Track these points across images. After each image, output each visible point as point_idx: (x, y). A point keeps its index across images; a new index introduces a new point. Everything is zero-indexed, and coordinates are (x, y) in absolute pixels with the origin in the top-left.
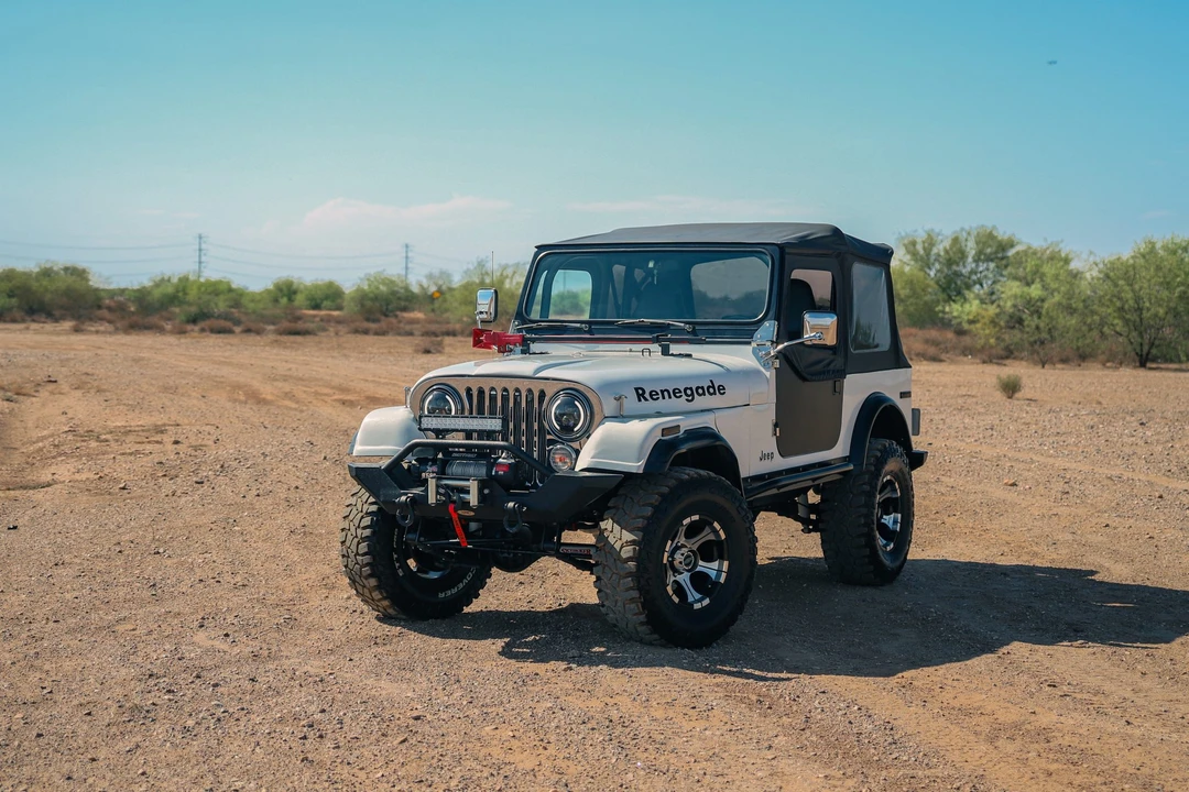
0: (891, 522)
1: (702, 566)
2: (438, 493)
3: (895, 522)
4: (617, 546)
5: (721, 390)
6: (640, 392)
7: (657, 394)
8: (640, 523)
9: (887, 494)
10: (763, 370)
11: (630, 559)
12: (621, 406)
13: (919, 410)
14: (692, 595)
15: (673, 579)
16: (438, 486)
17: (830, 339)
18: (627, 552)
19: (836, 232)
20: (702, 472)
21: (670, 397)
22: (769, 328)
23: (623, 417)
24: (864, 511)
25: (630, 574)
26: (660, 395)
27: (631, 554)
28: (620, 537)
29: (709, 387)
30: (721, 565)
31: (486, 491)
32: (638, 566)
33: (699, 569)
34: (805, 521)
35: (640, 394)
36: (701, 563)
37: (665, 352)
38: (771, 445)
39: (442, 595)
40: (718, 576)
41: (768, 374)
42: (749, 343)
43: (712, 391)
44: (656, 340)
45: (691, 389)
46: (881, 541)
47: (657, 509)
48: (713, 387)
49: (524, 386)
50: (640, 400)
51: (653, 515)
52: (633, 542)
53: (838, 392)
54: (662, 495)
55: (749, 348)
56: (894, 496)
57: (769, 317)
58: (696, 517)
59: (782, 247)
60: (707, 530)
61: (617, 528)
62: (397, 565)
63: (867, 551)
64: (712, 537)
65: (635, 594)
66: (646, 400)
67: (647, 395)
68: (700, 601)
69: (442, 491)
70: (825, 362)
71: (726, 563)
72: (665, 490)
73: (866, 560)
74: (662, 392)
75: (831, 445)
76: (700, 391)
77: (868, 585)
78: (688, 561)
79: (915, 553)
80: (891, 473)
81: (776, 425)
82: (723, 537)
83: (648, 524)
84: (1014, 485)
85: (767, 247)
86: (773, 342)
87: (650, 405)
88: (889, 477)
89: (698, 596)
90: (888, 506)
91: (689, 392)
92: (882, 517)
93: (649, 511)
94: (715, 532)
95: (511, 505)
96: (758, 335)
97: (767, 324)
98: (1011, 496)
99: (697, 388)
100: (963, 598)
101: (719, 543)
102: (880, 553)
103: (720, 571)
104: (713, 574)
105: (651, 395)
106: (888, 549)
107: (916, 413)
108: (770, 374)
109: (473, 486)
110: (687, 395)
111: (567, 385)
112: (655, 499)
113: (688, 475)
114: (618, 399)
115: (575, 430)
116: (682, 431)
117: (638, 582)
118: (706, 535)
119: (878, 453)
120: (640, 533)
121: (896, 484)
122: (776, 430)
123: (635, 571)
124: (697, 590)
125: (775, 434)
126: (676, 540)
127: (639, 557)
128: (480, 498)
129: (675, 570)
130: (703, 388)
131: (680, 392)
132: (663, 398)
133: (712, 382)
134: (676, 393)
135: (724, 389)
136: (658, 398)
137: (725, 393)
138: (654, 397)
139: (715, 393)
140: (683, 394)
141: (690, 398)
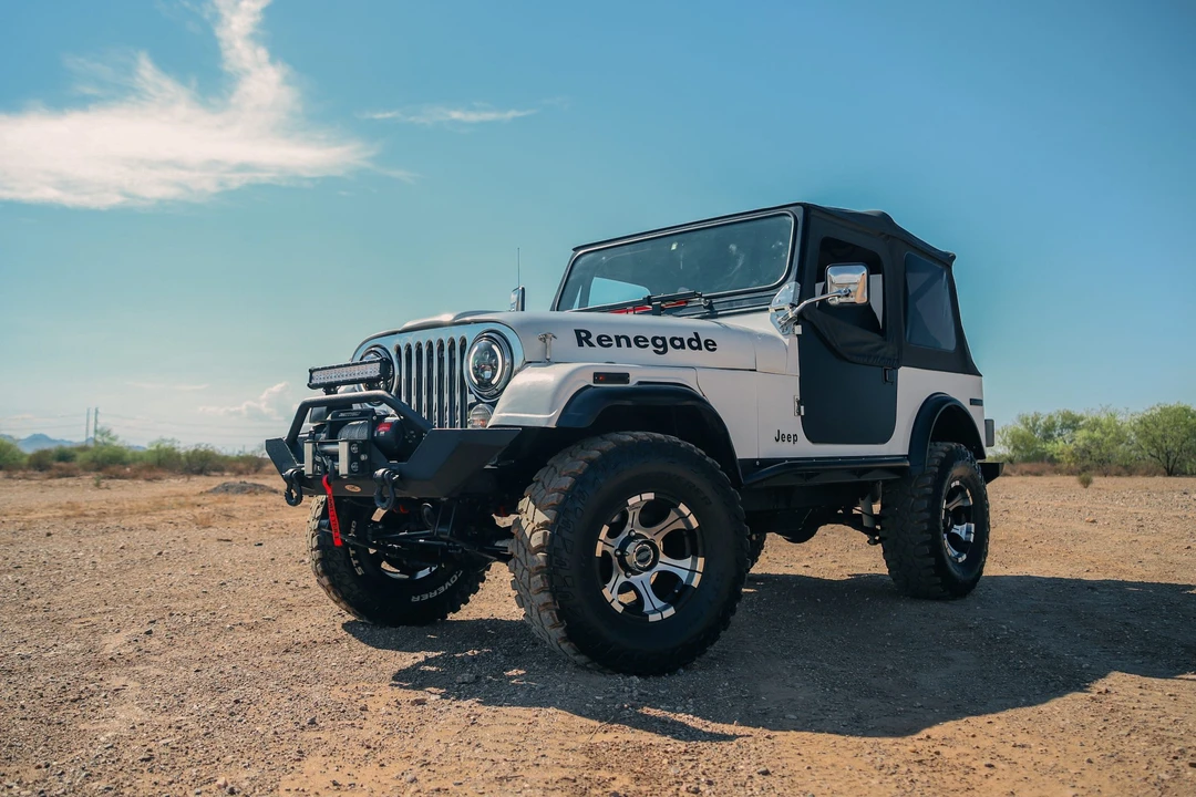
0: (964, 532)
1: (665, 563)
2: (314, 462)
3: (968, 532)
4: (528, 533)
5: (710, 345)
6: (583, 335)
7: (610, 339)
8: (554, 498)
9: (957, 503)
10: (781, 337)
11: (539, 549)
12: (547, 347)
13: (993, 421)
14: (652, 602)
15: (622, 579)
16: (314, 454)
17: (860, 298)
18: (536, 540)
19: (884, 216)
20: (657, 435)
21: (629, 345)
23: (548, 360)
24: (928, 515)
25: (539, 569)
26: (614, 342)
27: (540, 542)
28: (531, 518)
29: (690, 341)
31: (363, 457)
32: (549, 559)
33: (660, 567)
34: (870, 532)
35: (583, 337)
36: (663, 558)
38: (795, 426)
39: (414, 599)
40: (691, 578)
41: (787, 341)
42: (766, 310)
43: (695, 344)
45: (663, 339)
46: (952, 552)
47: (580, 480)
48: (698, 340)
49: (446, 335)
50: (581, 345)
51: (573, 486)
52: (545, 525)
53: (889, 381)
54: (591, 462)
55: (766, 315)
56: (966, 504)
57: (790, 278)
58: (649, 496)
59: (807, 208)
60: (673, 516)
61: (532, 506)
62: (355, 562)
63: (932, 561)
64: (681, 525)
65: (545, 597)
66: (591, 345)
67: (593, 340)
68: (660, 611)
69: (318, 459)
71: (701, 561)
72: (595, 454)
73: (933, 571)
74: (618, 338)
75: (884, 436)
76: (677, 343)
77: (938, 599)
78: (644, 555)
80: (960, 478)
81: (800, 403)
82: (695, 524)
83: (566, 499)
85: (791, 208)
86: (793, 303)
87: (597, 351)
88: (958, 483)
89: (659, 604)
90: (959, 516)
91: (659, 342)
92: (952, 527)
93: (567, 482)
94: (684, 518)
95: (381, 471)
96: (776, 300)
99: (672, 340)
100: (1044, 613)
101: (691, 532)
102: (950, 563)
103: (693, 571)
104: (684, 575)
105: (599, 339)
106: (960, 560)
107: (989, 424)
108: (790, 342)
109: (342, 449)
110: (654, 344)
111: (488, 327)
112: (579, 466)
113: (635, 437)
114: (544, 339)
115: (494, 382)
116: (633, 382)
117: (551, 582)
118: (672, 523)
119: (943, 455)
120: (553, 513)
121: (968, 492)
122: (799, 409)
123: (544, 565)
124: (660, 597)
125: (799, 413)
126: (628, 528)
127: (549, 546)
128: (355, 466)
129: (627, 569)
130: (681, 340)
131: (646, 340)
132: (619, 345)
133: (696, 334)
134: (639, 341)
135: (714, 344)
136: (610, 345)
137: (714, 350)
138: (604, 343)
139: (699, 348)
140: (650, 343)
141: (661, 350)
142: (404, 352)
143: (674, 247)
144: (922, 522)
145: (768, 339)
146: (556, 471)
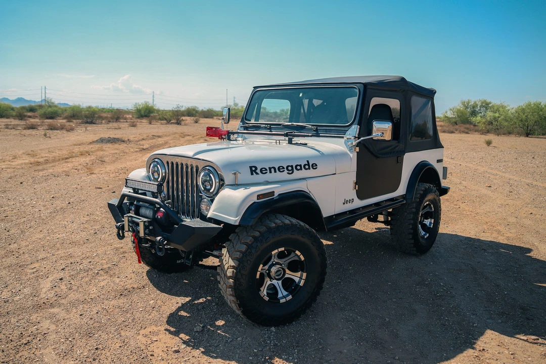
0: (428, 223)
1: (289, 274)
3: (430, 223)
4: (226, 268)
5: (314, 166)
6: (254, 169)
7: (266, 170)
8: (238, 255)
9: (426, 210)
10: (349, 153)
11: (231, 277)
12: (236, 178)
13: (447, 168)
14: (282, 292)
15: (269, 282)
17: (388, 136)
18: (230, 273)
19: (403, 80)
21: (275, 172)
22: (355, 129)
23: (238, 185)
24: (412, 222)
25: (230, 287)
26: (268, 171)
27: (231, 275)
28: (227, 261)
29: (305, 165)
30: (302, 275)
31: (150, 228)
32: (235, 283)
33: (287, 276)
35: (253, 170)
36: (287, 271)
37: (290, 142)
38: (353, 194)
40: (300, 282)
41: (351, 155)
42: (343, 137)
43: (307, 167)
44: (286, 135)
45: (292, 166)
46: (423, 233)
47: (249, 246)
48: (308, 165)
49: (189, 162)
50: (252, 174)
51: (247, 250)
52: (233, 267)
53: (399, 163)
54: (254, 237)
55: (342, 140)
56: (430, 211)
57: (355, 122)
58: (283, 249)
59: (366, 85)
60: (293, 255)
61: (228, 255)
63: (413, 241)
64: (297, 258)
66: (257, 174)
67: (258, 171)
68: (286, 296)
69: (131, 225)
70: (390, 148)
71: (305, 274)
72: (257, 234)
73: (412, 245)
74: (270, 169)
75: (395, 188)
76: (299, 167)
78: (279, 273)
79: (443, 229)
80: (429, 200)
81: (356, 183)
82: (303, 258)
83: (243, 256)
84: (490, 187)
85: (358, 85)
86: (355, 137)
87: (261, 177)
88: (427, 203)
89: (285, 293)
90: (427, 216)
91: (290, 168)
92: (423, 221)
93: (244, 248)
94: (298, 256)
95: (159, 238)
96: (348, 133)
97: (353, 127)
98: (488, 192)
99: (297, 166)
101: (301, 261)
102: (421, 240)
103: (301, 278)
104: (297, 280)
105: (261, 170)
106: (426, 237)
107: (445, 169)
108: (353, 156)
109: (141, 224)
110: (288, 169)
111: (208, 164)
112: (249, 239)
114: (235, 174)
115: (211, 191)
116: (276, 194)
117: (235, 292)
118: (292, 257)
119: (422, 192)
120: (237, 262)
121: (432, 205)
122: (355, 187)
123: (233, 285)
124: (286, 290)
125: (355, 189)
126: (272, 260)
127: (235, 277)
128: (147, 231)
129: (271, 278)
130: (300, 166)
131: (283, 168)
132: (271, 172)
133: (308, 161)
134: (281, 169)
135: (316, 165)
136: (266, 173)
137: (316, 168)
138: (263, 172)
139: (309, 168)
140: (285, 169)
141: (291, 172)
142: (170, 165)
143: (301, 95)
144: (409, 224)
145: (343, 155)
146: (239, 239)
